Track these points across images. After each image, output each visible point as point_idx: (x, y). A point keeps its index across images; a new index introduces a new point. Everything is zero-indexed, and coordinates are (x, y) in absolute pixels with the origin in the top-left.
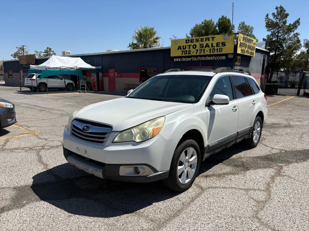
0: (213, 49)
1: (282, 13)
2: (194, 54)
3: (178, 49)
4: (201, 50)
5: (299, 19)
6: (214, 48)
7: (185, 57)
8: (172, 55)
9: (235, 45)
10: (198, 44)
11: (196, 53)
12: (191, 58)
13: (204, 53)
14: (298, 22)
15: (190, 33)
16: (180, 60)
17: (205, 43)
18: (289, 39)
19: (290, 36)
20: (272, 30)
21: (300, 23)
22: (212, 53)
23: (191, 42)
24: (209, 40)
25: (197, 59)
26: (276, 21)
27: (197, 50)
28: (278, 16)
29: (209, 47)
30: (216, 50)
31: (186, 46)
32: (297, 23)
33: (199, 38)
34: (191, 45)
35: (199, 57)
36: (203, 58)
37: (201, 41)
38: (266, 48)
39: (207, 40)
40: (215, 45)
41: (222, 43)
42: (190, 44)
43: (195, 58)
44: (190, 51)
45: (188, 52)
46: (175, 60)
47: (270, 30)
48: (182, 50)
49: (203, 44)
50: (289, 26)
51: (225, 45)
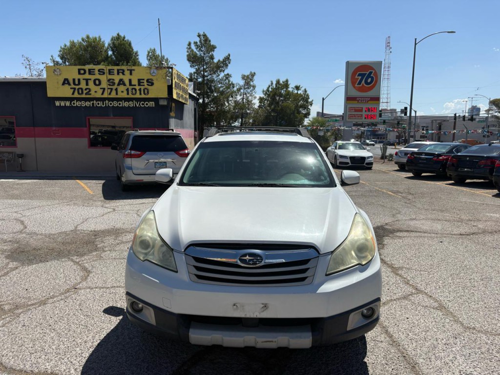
0: (132, 89)
1: (206, 43)
2: (99, 95)
3: (64, 84)
4: (112, 89)
5: (229, 55)
6: (134, 87)
7: (78, 99)
8: (50, 94)
9: (168, 86)
10: (104, 79)
11: (102, 94)
12: (91, 102)
13: (117, 94)
14: (228, 58)
15: (59, 56)
16: (68, 104)
17: (117, 78)
18: (219, 82)
19: (220, 77)
20: (197, 67)
21: (230, 60)
22: (131, 96)
23: (90, 73)
24: (123, 74)
25: (103, 105)
26: (200, 54)
27: (104, 89)
28: (202, 47)
29: (125, 85)
30: (138, 92)
31: (79, 80)
32: (226, 61)
33: (105, 69)
34: (90, 79)
35: (107, 102)
36: (115, 104)
37: (110, 74)
38: (194, 92)
39: (121, 74)
40: (135, 82)
41: (148, 81)
42: (87, 76)
43: (100, 102)
44: (90, 90)
45: (85, 92)
46: (57, 103)
47: (194, 66)
48: (73, 86)
49: (113, 80)
50: (218, 63)
51: (152, 84)
